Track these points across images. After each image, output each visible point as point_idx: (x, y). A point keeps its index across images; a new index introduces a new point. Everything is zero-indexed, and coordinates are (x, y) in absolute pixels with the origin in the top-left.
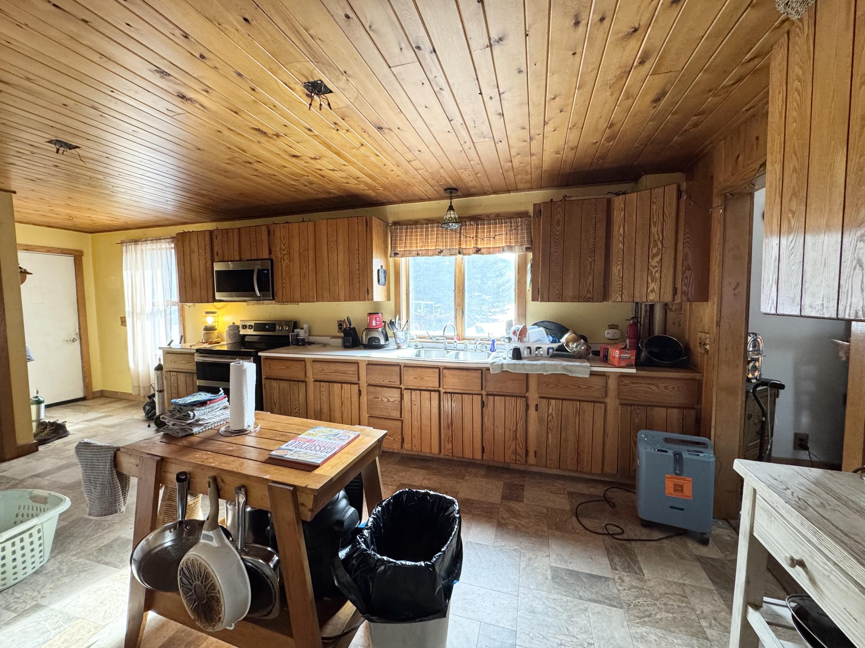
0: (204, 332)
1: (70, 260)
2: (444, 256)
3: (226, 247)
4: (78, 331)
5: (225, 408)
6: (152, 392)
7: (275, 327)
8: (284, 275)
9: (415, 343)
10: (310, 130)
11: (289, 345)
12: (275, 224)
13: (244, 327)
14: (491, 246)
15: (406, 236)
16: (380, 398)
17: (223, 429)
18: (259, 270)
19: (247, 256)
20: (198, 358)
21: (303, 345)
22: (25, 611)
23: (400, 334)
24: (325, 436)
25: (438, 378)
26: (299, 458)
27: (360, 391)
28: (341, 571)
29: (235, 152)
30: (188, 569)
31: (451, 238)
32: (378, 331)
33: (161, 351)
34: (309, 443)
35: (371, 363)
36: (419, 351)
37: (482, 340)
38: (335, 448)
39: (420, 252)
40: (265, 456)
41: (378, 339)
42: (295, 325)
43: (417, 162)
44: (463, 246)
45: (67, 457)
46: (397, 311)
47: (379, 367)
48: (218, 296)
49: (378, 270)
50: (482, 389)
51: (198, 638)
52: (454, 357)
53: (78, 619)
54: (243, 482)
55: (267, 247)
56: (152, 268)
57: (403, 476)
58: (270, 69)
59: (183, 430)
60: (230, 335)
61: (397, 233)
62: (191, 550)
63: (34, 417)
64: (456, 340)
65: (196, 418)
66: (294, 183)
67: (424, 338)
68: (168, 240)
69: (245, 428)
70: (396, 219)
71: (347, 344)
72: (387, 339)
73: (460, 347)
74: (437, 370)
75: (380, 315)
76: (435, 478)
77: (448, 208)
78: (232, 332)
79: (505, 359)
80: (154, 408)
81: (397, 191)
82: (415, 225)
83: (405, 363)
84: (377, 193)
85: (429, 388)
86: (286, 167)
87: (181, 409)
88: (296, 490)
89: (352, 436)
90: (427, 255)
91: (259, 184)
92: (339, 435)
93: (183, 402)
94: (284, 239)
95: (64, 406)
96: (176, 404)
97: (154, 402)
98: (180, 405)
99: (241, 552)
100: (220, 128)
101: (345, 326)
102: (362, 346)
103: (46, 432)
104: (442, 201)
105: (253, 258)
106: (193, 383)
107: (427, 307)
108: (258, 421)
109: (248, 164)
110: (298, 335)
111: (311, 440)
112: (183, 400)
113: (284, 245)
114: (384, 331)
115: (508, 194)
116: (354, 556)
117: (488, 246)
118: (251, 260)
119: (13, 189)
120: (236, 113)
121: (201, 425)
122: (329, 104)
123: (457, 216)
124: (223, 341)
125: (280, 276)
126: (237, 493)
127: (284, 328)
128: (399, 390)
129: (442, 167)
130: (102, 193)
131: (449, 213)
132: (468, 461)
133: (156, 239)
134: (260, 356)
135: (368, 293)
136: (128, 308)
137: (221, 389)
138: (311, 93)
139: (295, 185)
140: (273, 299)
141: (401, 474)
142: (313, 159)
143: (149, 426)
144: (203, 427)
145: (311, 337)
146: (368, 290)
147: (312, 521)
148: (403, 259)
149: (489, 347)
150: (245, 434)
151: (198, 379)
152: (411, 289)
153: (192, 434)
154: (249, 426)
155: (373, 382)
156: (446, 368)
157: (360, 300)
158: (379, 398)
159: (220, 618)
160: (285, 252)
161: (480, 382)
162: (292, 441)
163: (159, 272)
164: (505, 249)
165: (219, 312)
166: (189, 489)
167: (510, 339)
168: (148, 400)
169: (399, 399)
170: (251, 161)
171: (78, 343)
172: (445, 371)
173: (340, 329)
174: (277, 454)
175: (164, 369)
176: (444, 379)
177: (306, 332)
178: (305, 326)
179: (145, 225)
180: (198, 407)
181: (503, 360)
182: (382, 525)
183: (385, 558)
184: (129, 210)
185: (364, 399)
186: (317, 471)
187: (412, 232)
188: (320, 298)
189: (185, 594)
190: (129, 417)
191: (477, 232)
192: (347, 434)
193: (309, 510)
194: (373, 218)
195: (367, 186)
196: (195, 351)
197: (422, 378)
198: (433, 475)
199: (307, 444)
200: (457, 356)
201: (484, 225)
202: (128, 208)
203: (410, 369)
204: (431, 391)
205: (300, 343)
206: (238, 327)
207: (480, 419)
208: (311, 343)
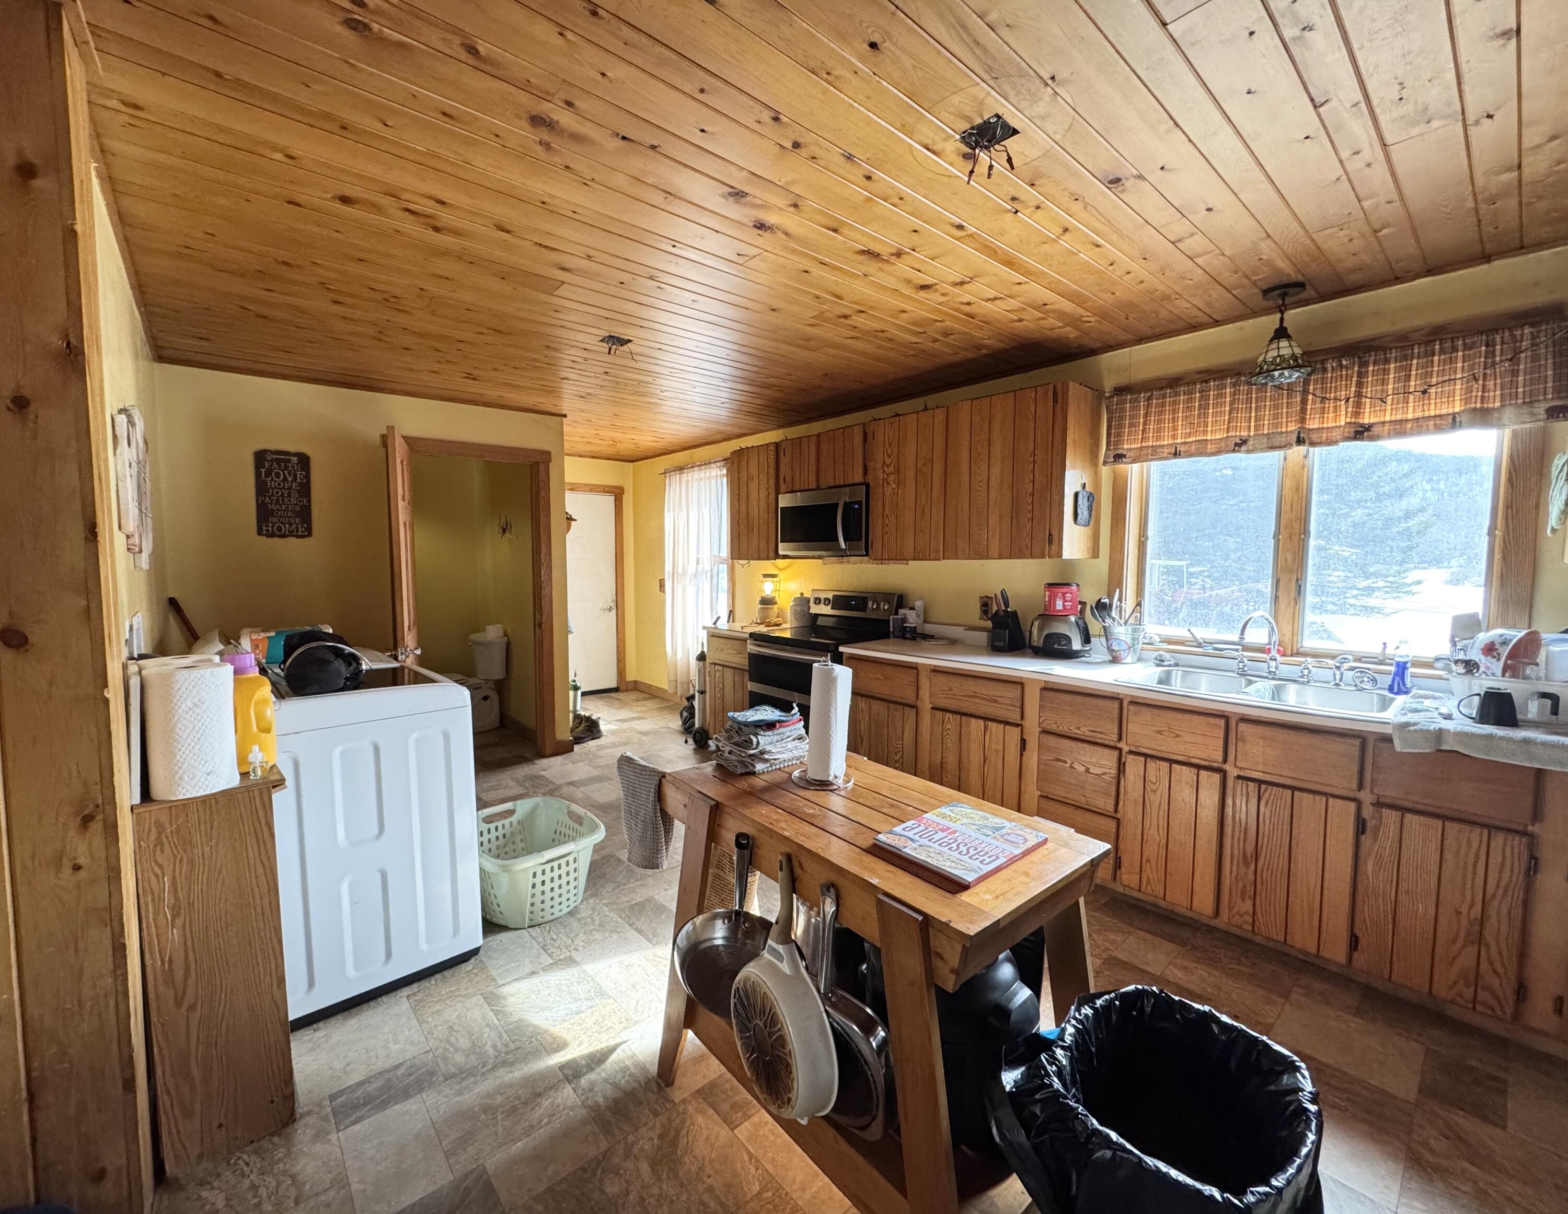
0: (760, 606)
1: (610, 500)
2: (1248, 452)
3: (797, 467)
4: (614, 597)
5: (800, 738)
6: (691, 692)
7: (866, 603)
8: (887, 511)
9: (1157, 653)
10: (960, 227)
11: (888, 637)
12: (875, 420)
13: (818, 601)
14: (1410, 416)
15: (1146, 415)
16: (1069, 762)
17: (796, 773)
18: (846, 503)
19: (828, 479)
20: (752, 648)
21: (914, 639)
22: (560, 960)
23: (1121, 632)
24: (974, 827)
25: (1221, 743)
26: (929, 860)
27: (1023, 742)
28: (1008, 1116)
29: (826, 301)
30: (746, 993)
31: (1276, 407)
32: (1067, 622)
33: (705, 631)
34: (945, 834)
35: (1050, 686)
36: (1169, 674)
37: (1359, 660)
38: (998, 858)
39: (1182, 449)
40: (867, 843)
41: (1068, 640)
42: (900, 601)
43: (1198, 238)
44: (1313, 424)
45: (599, 767)
46: (1115, 581)
47: (1068, 697)
48: (783, 549)
49: (1076, 495)
50: (1361, 787)
51: (749, 1103)
52: (1268, 695)
53: (610, 997)
54: (833, 877)
55: (861, 461)
56: (698, 508)
57: (1114, 942)
58: (903, 129)
59: (743, 763)
60: (796, 614)
61: (1123, 410)
62: (751, 964)
63: (571, 708)
64: (1274, 653)
65: (760, 748)
66: (914, 339)
67: (1181, 643)
68: (719, 464)
69: (831, 779)
70: (1122, 380)
71: (997, 644)
72: (1087, 639)
73: (1284, 670)
74: (1222, 722)
75: (1074, 587)
76: (1202, 972)
77: (1272, 335)
78: (798, 609)
79: (1448, 717)
80: (692, 715)
81: (1131, 316)
82: (1171, 387)
83: (1132, 696)
84: (1081, 331)
85: (1193, 761)
86: (904, 312)
87: (740, 729)
88: (927, 923)
89: (1032, 842)
90: (1202, 453)
91: (855, 352)
92: (1004, 831)
93: (744, 720)
94: (890, 445)
95: (598, 695)
96: (734, 720)
97: (693, 707)
98: (740, 723)
99: (825, 998)
100: (806, 264)
101: (995, 608)
102: (1030, 651)
103: (581, 728)
104: (1250, 324)
105: (837, 483)
106: (743, 686)
107: (1168, 573)
108: (852, 771)
109: (842, 320)
110: (904, 620)
111: (949, 828)
112: (744, 716)
113: (889, 457)
114: (1080, 622)
115: (1485, 267)
116: (1037, 1097)
117: (1399, 417)
118: (836, 487)
119: (564, 412)
120: (835, 231)
121: (766, 761)
122: (1009, 160)
123: (1298, 351)
124: (785, 622)
125: (881, 511)
126: (823, 894)
127: (882, 607)
128: (1116, 753)
129: (1269, 236)
130: (649, 403)
131: (1274, 346)
132: (1300, 956)
133: (705, 464)
134: (842, 653)
135: (1050, 542)
136: (668, 568)
137: (794, 705)
138: (974, 149)
139: (916, 343)
140: (867, 555)
141: (1112, 936)
142: (957, 284)
143: (686, 742)
144: (768, 765)
145: (926, 625)
146: (1050, 535)
147: (954, 993)
148: (1136, 467)
149: (1387, 680)
150: (831, 791)
151: (750, 680)
152: (1150, 533)
153: (754, 774)
154: (836, 777)
155: (1054, 728)
156: (1245, 719)
157: (1032, 556)
158: (1065, 762)
159: (789, 1100)
160: (891, 469)
161: (1355, 768)
162: (913, 822)
163: (706, 513)
164: (1465, 418)
165: (782, 575)
166: (750, 863)
167: (1470, 667)
168: (686, 703)
169: (1114, 772)
170: (848, 312)
171: (614, 612)
172: (1243, 727)
173: (985, 612)
174: (888, 841)
175: (708, 660)
176: (1240, 744)
177: (918, 616)
178: (918, 604)
179: (690, 444)
180: (764, 730)
181: (1440, 719)
182: (1093, 1049)
183: (1114, 1136)
184: (677, 423)
185: (1032, 758)
186: (965, 897)
187: (1163, 405)
188: (950, 552)
189: (740, 1031)
190: (663, 724)
191: (1360, 385)
192: (1021, 833)
193: (952, 971)
194: (1071, 384)
195: (1059, 319)
196: (747, 636)
197: (1178, 736)
198: (1197, 962)
199: (941, 835)
200: (1277, 693)
201: (1387, 361)
202: (676, 420)
203: (1145, 709)
204: (1199, 767)
205: (908, 635)
206: (808, 600)
207: (1350, 862)
208: (927, 637)
